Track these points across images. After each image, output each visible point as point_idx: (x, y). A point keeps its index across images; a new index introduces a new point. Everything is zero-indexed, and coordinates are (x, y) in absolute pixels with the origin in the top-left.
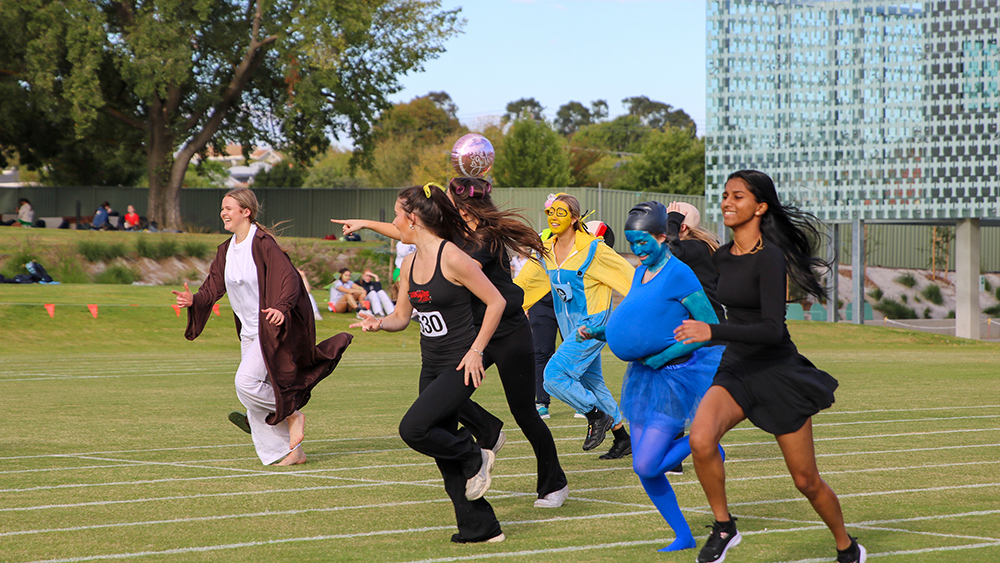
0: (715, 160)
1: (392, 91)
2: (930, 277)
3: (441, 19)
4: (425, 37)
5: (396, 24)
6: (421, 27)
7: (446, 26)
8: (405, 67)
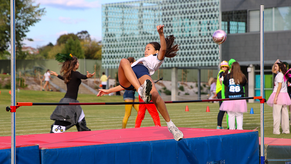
0: (104, 51)
1: (27, 32)
2: (181, 84)
3: (39, 11)
4: (34, 16)
5: (27, 13)
6: (34, 13)
7: (40, 13)
8: (29, 25)
